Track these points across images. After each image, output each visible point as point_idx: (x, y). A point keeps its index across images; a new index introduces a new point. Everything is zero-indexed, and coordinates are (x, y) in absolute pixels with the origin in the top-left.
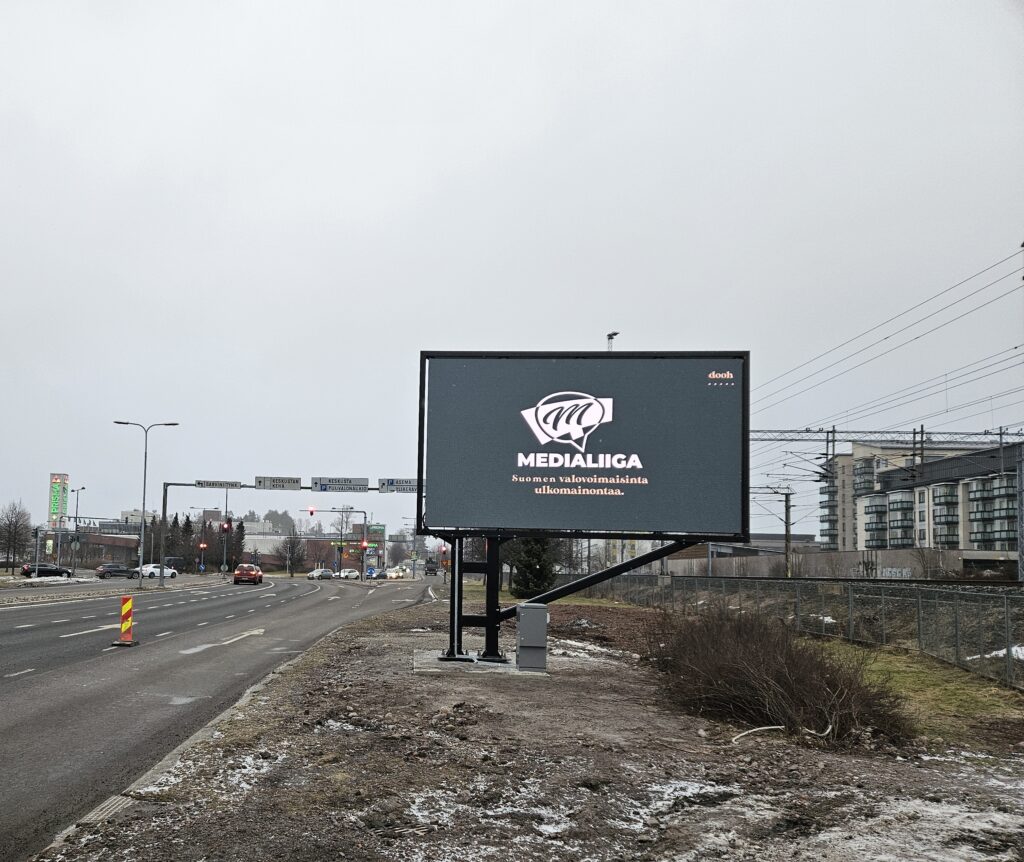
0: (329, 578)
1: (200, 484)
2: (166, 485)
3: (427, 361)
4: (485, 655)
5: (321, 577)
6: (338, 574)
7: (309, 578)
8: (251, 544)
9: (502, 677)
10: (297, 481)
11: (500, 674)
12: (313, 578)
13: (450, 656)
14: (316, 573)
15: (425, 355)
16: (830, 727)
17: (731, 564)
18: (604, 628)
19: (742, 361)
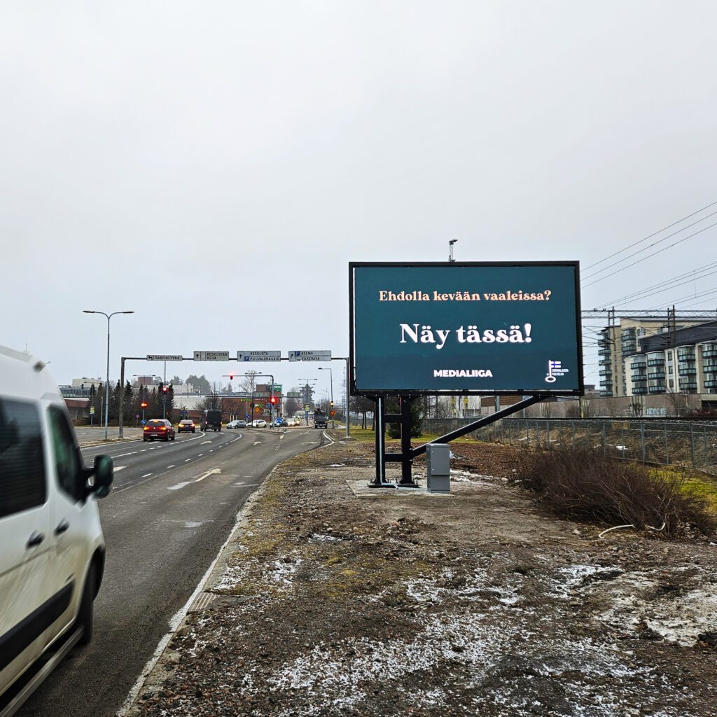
0: (243, 427)
1: (150, 358)
2: (124, 359)
3: (354, 269)
4: (401, 482)
5: (237, 427)
6: (250, 424)
7: (228, 428)
8: (179, 402)
9: (420, 498)
10: (226, 354)
11: (419, 496)
12: (231, 428)
13: (377, 484)
14: (233, 423)
15: (352, 265)
16: (664, 524)
17: (539, 408)
18: (467, 459)
19: (574, 268)
